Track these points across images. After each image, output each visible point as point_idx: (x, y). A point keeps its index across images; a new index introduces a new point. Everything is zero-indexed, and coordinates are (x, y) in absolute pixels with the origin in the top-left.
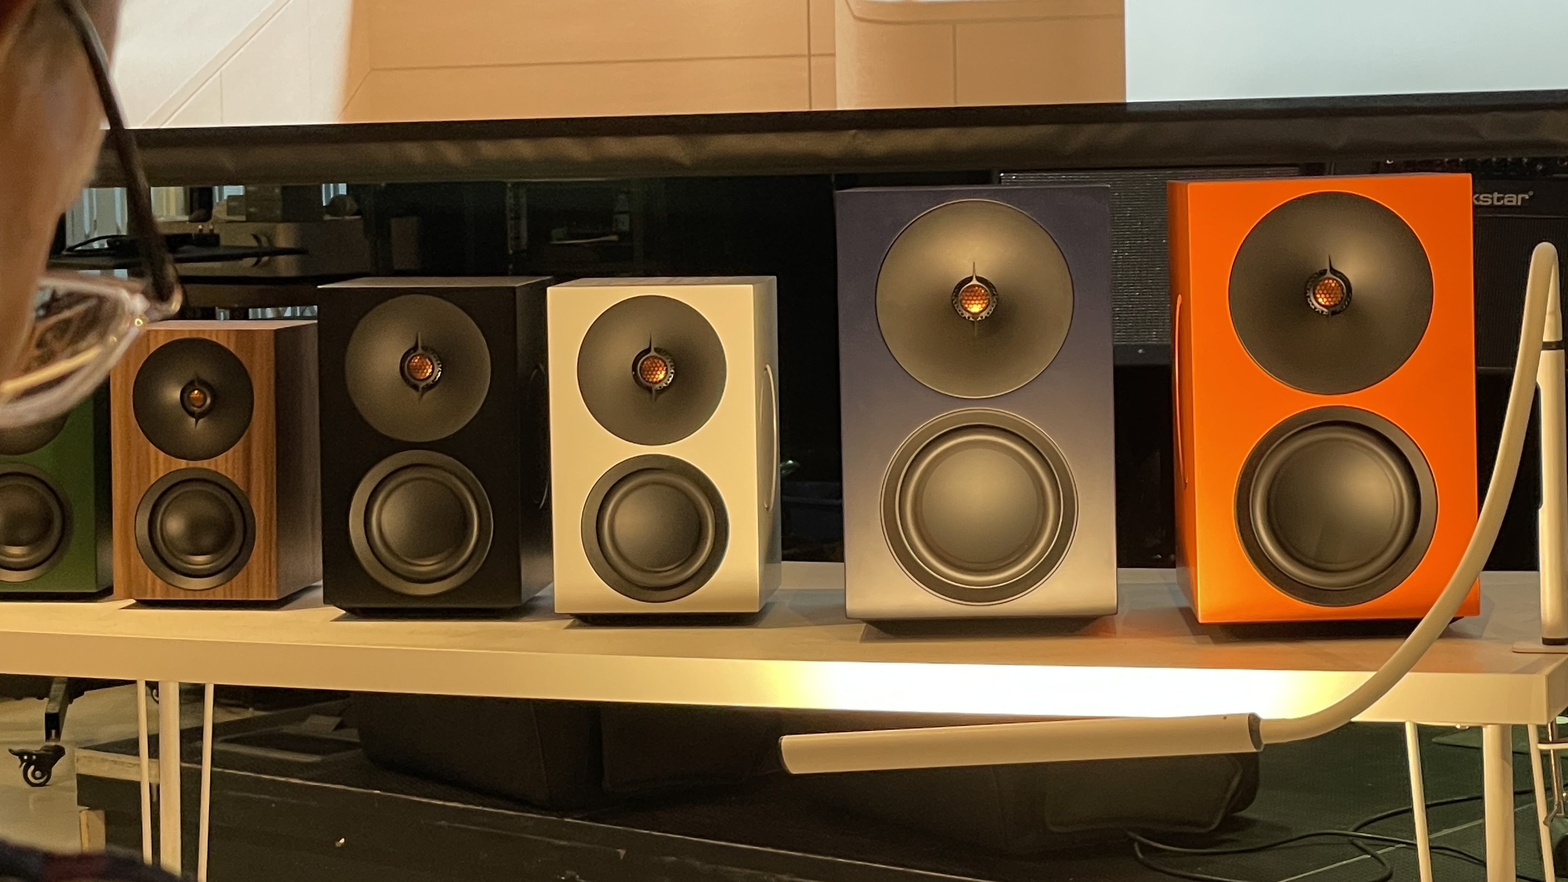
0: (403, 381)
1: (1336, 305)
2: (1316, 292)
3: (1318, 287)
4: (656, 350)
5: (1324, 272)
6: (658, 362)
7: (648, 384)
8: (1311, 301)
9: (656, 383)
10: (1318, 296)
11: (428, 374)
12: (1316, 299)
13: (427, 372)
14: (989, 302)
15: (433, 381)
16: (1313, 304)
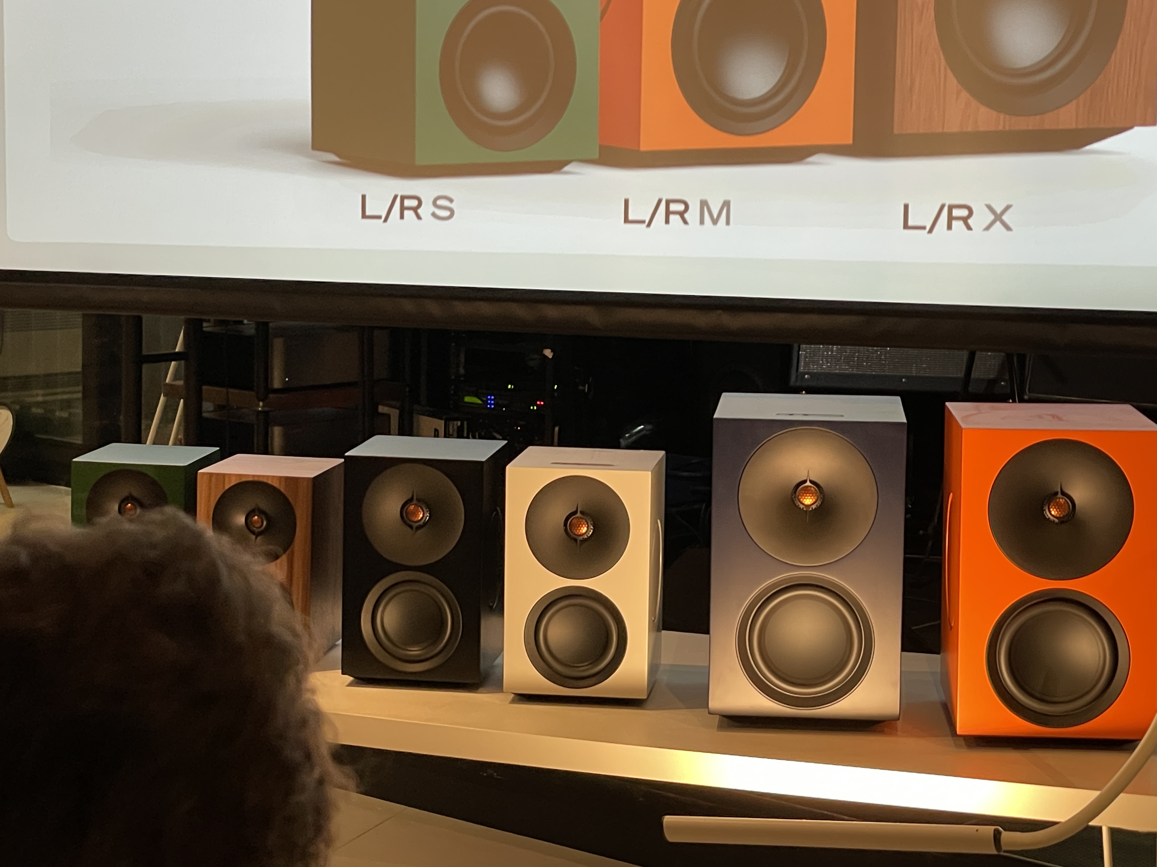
0: (402, 523)
1: (1064, 516)
2: (1050, 507)
3: (1052, 504)
4: (581, 512)
5: (1056, 493)
6: (582, 521)
7: (574, 536)
8: (1046, 513)
9: (580, 535)
10: (1051, 510)
11: (420, 518)
12: (1050, 512)
13: (419, 516)
14: (818, 498)
15: (423, 523)
16: (1047, 515)
